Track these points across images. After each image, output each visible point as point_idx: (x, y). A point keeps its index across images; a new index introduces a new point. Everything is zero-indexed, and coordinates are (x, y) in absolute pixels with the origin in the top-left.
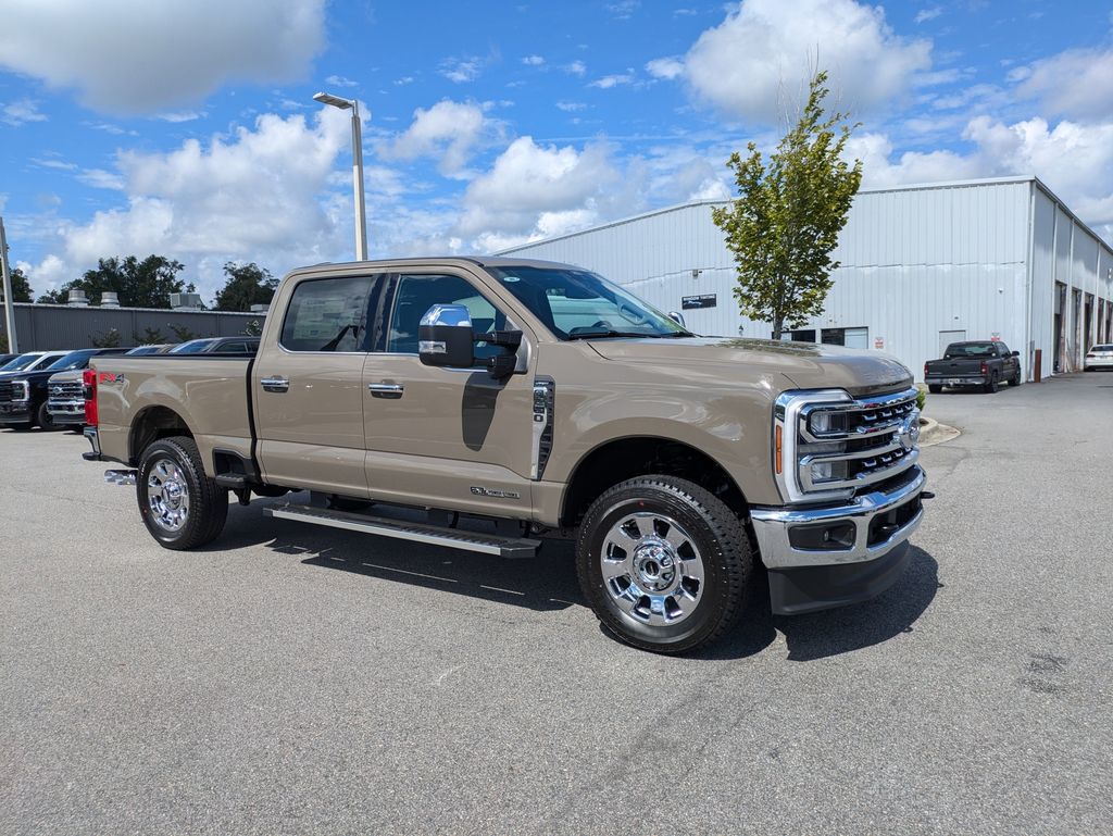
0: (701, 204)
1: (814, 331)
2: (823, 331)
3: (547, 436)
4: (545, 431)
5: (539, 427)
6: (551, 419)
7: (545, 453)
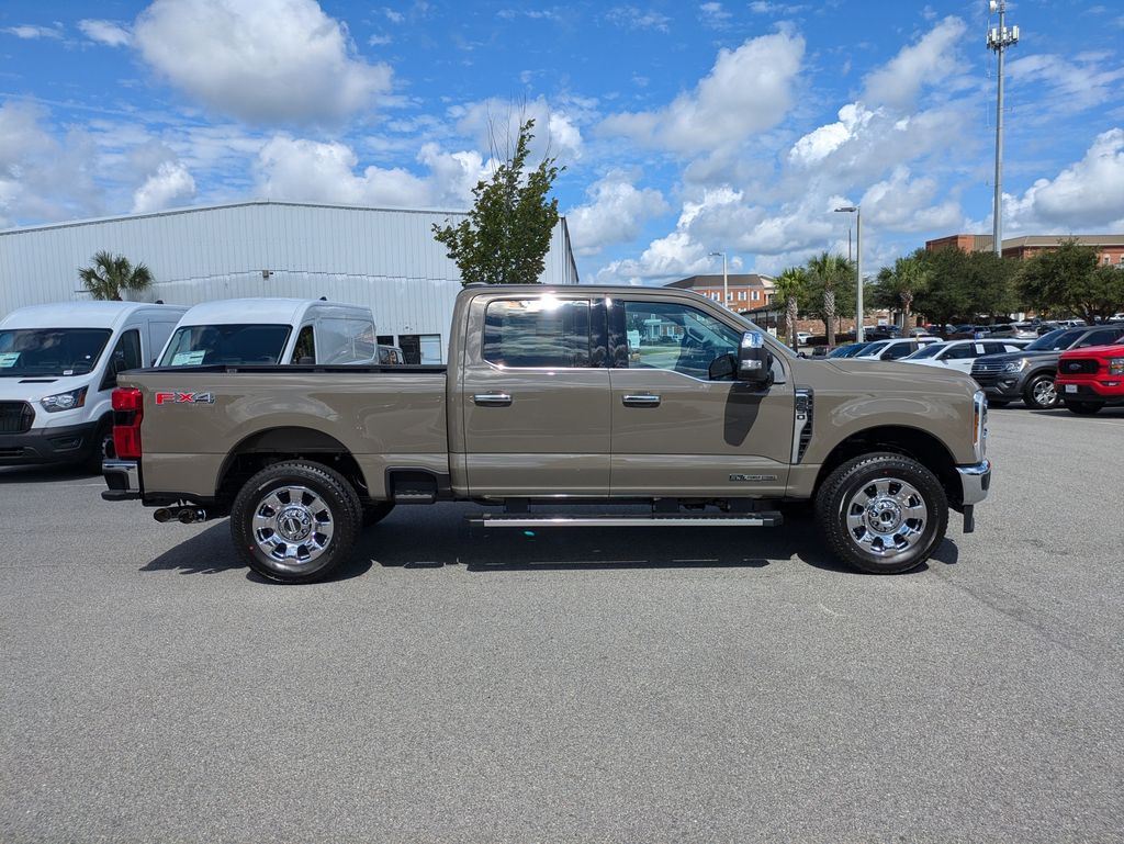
0: (268, 203)
1: (392, 337)
2: (400, 337)
3: (807, 430)
4: (805, 427)
5: (800, 424)
6: (810, 418)
7: (804, 443)
